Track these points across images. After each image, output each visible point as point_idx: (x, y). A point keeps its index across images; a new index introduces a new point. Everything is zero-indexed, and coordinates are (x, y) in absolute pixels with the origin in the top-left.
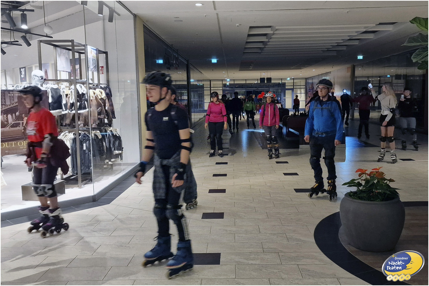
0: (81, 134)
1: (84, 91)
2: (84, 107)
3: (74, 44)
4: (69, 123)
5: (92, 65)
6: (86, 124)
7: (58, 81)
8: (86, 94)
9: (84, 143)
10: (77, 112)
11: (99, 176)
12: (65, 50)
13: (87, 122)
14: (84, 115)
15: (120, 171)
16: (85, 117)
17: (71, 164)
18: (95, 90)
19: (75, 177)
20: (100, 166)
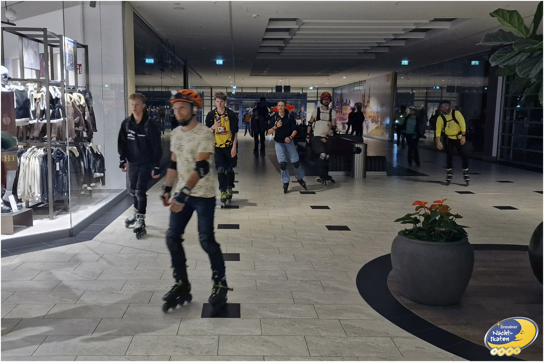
0: (54, 150)
1: (58, 95)
2: (58, 116)
3: (47, 34)
4: (38, 136)
5: (68, 63)
6: (60, 137)
7: (24, 81)
8: (60, 98)
9: (57, 162)
10: (49, 121)
11: (76, 205)
12: (34, 41)
13: (61, 135)
14: (57, 126)
15: (101, 199)
16: (58, 129)
17: (40, 189)
18: (72, 95)
19: (44, 205)
20: (77, 192)
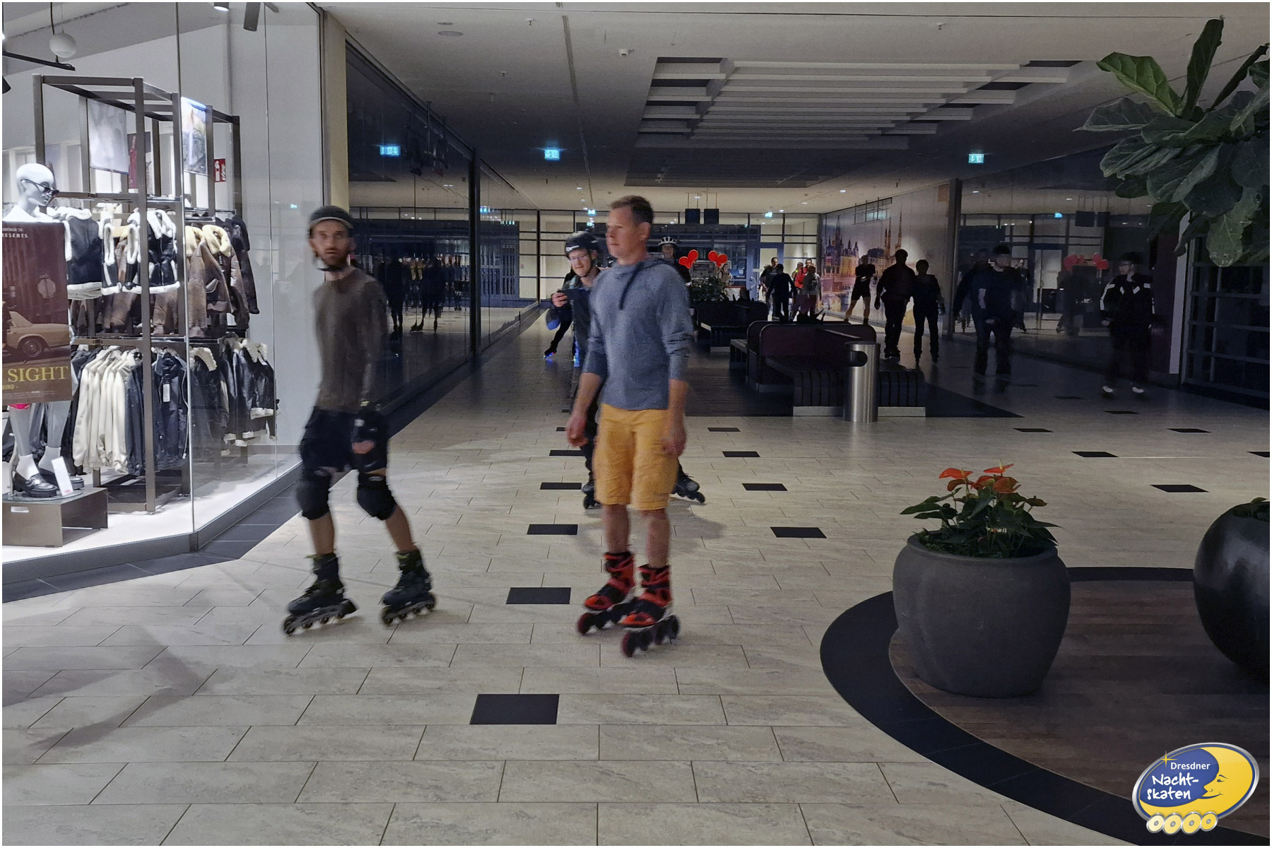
0: (158, 355)
1: (168, 230)
2: (169, 277)
3: (143, 91)
4: (122, 323)
5: (193, 156)
6: (173, 326)
7: (91, 198)
8: (174, 238)
9: (165, 383)
10: (146, 290)
11: (206, 481)
12: (114, 107)
13: (175, 323)
14: (167, 300)
15: (267, 469)
16: (169, 307)
17: (124, 444)
18: (201, 229)
19: (136, 481)
20: (211, 452)
